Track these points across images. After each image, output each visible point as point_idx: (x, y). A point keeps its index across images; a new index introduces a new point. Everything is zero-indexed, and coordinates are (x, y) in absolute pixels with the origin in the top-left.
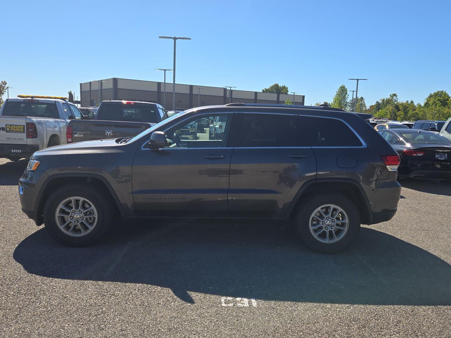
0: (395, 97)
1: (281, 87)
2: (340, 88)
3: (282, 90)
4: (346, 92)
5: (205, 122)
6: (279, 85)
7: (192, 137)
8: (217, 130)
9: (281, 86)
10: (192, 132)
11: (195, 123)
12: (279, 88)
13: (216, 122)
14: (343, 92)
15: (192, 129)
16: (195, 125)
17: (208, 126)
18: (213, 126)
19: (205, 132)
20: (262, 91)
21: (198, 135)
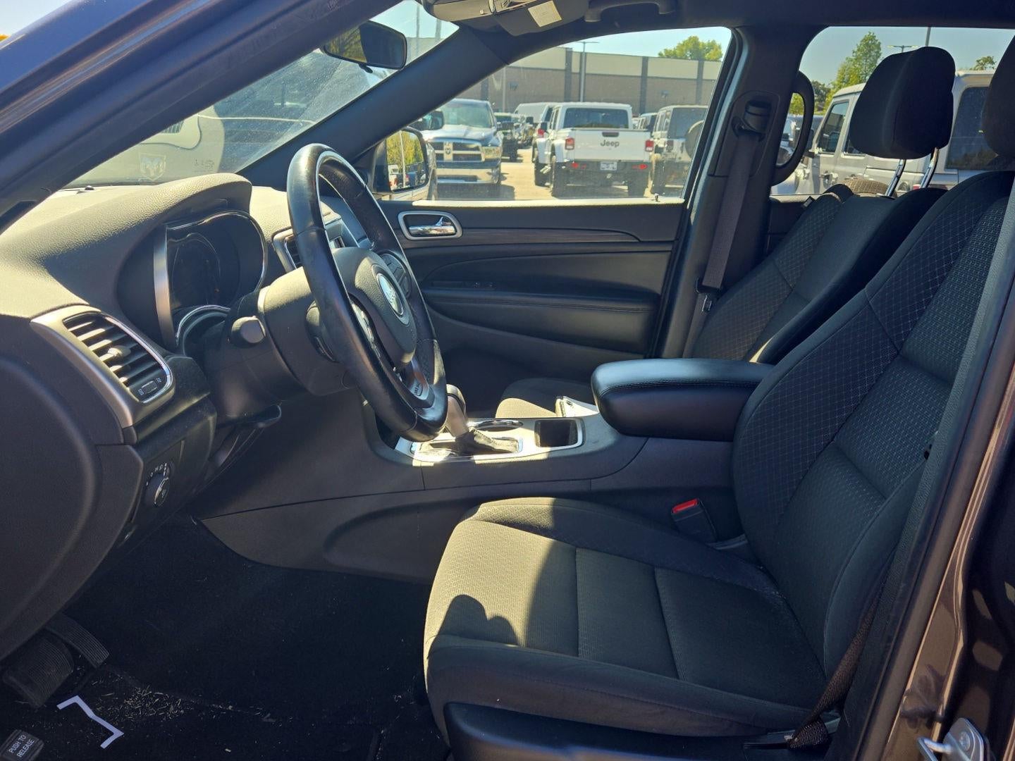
0: (989, 65)
1: (703, 45)
2: (862, 41)
3: (708, 51)
4: (878, 52)
5: (520, 135)
6: (700, 40)
7: (489, 174)
8: (556, 151)
9: (706, 42)
10: (487, 160)
11: (495, 134)
12: (701, 46)
13: (554, 129)
14: (870, 51)
15: (488, 151)
16: (497, 139)
17: (528, 143)
18: (546, 142)
19: (521, 161)
20: (657, 56)
21: (505, 167)
